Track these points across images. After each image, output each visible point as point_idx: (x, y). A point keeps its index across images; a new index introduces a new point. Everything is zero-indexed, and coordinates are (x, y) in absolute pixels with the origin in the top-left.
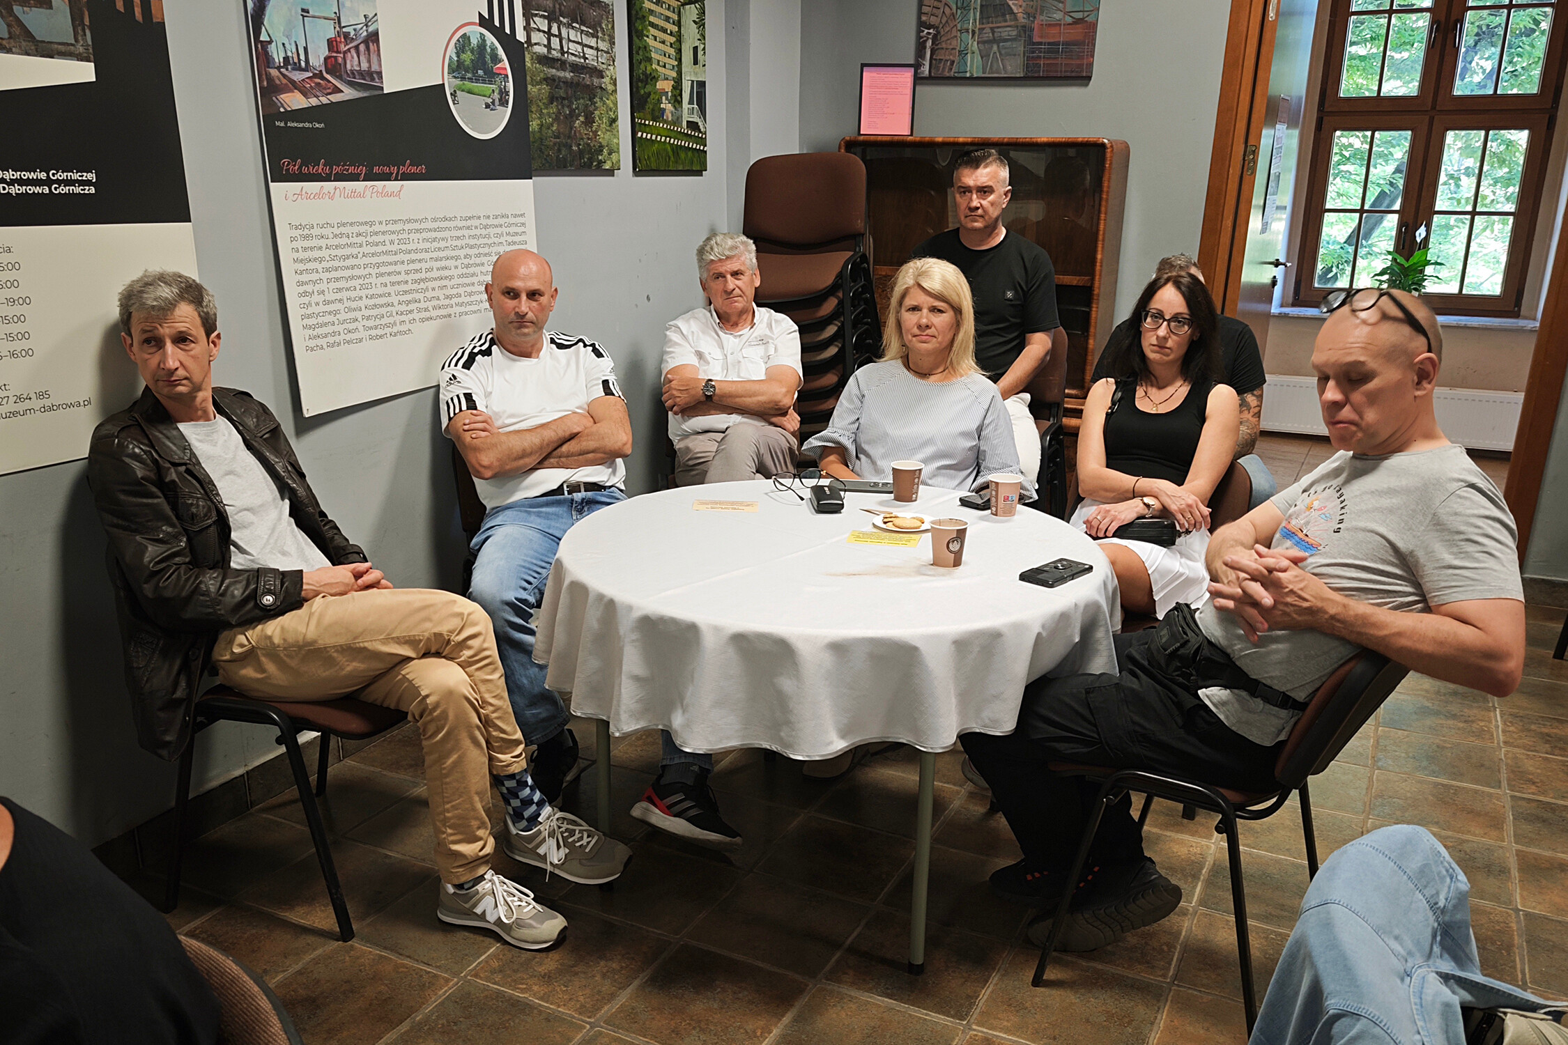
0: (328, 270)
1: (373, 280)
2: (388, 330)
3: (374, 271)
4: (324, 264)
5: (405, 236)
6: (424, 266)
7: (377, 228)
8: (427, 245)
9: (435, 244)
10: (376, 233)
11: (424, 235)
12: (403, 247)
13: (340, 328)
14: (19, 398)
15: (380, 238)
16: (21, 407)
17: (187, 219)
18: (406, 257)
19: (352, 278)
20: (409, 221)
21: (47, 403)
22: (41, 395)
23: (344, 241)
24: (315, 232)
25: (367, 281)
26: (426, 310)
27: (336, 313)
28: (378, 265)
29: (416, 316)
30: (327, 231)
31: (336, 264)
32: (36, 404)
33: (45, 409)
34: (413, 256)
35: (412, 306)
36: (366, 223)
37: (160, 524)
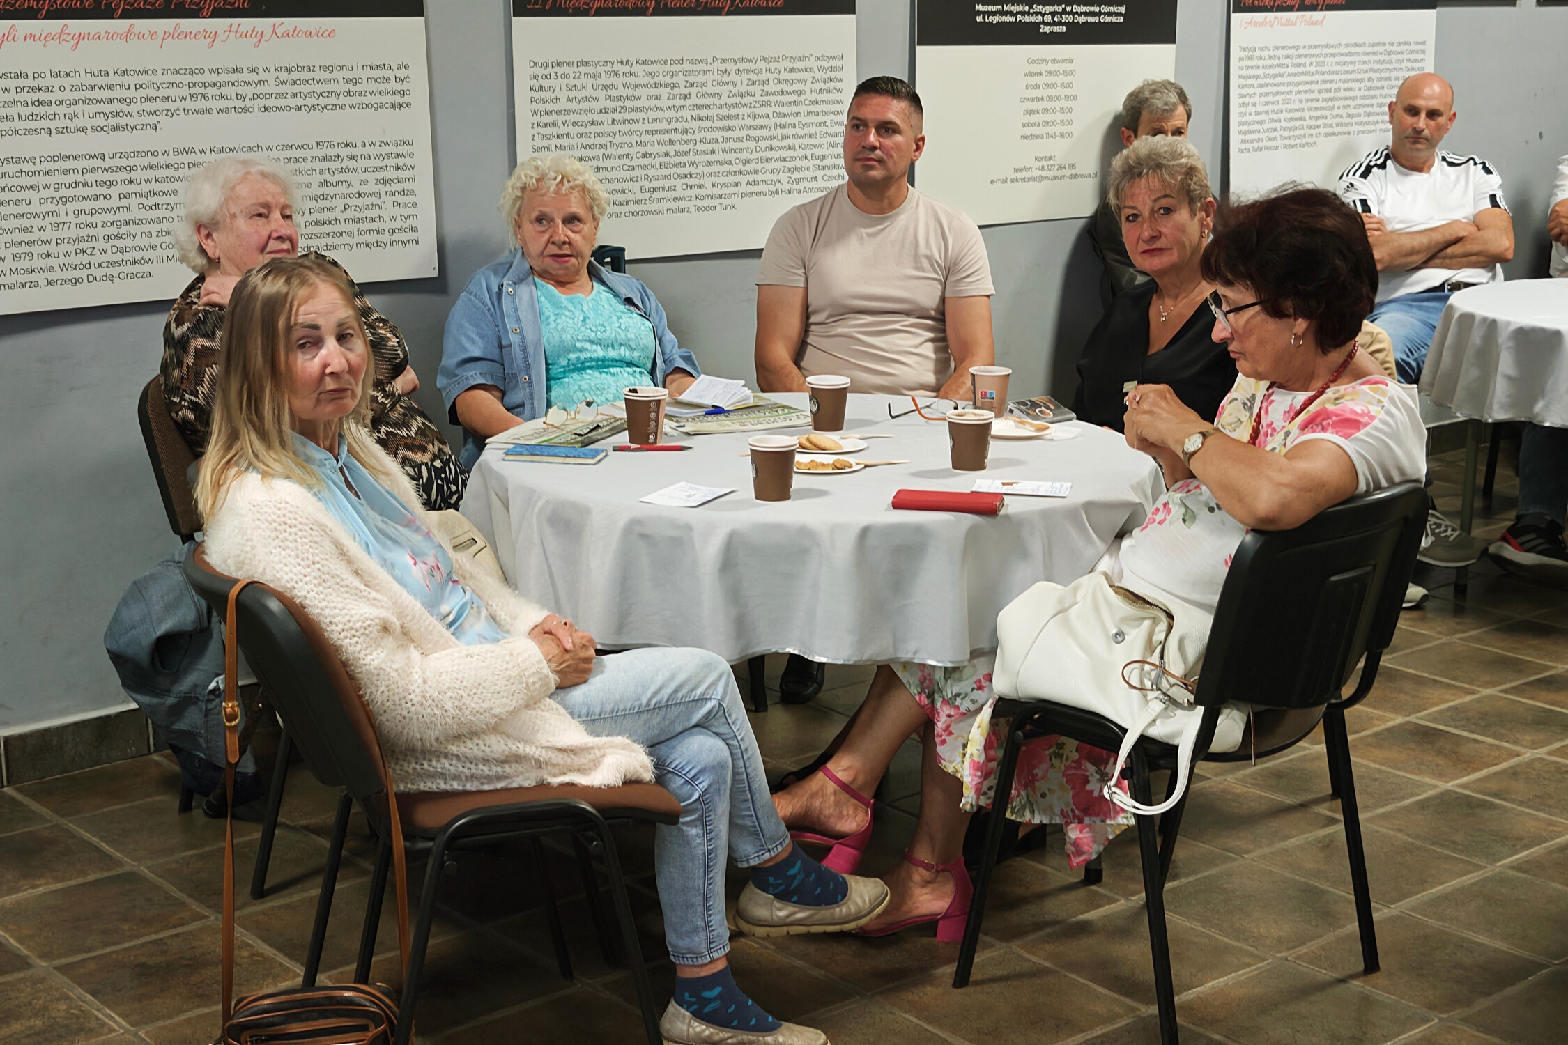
0: (1261, 86)
2: (1298, 141)
3: (1295, 89)
4: (1260, 81)
5: (1322, 59)
6: (1334, 86)
7: (1301, 51)
8: (1337, 68)
9: (1345, 68)
10: (1300, 56)
11: (1338, 59)
12: (1319, 69)
13: (1263, 136)
14: (1060, 167)
15: (1302, 60)
16: (1060, 173)
17: (1172, 41)
18: (1319, 78)
19: (1278, 93)
20: (1327, 46)
21: (1073, 172)
22: (1072, 166)
23: (1276, 62)
24: (1257, 53)
25: (1288, 97)
26: (1331, 126)
27: (1261, 122)
28: (1298, 84)
29: (1322, 130)
30: (1265, 54)
31: (1268, 81)
32: (1068, 172)
33: (1074, 177)
34: (1326, 77)
35: (1320, 122)
36: (1294, 47)
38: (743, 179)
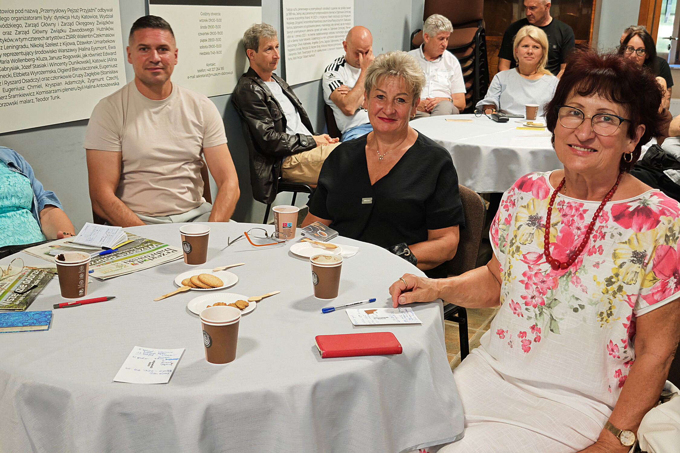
0: (295, 28)
1: (306, 33)
2: (309, 54)
3: (306, 29)
4: (294, 26)
5: (315, 15)
6: (320, 28)
7: (309, 11)
8: (321, 19)
9: (324, 19)
10: (308, 13)
11: (321, 15)
12: (315, 20)
13: (296, 52)
14: (218, 69)
15: (308, 15)
16: (217, 72)
17: (260, 5)
18: (314, 24)
19: (301, 31)
20: (317, 9)
21: (223, 71)
22: (222, 68)
23: (299, 16)
24: (293, 12)
25: (305, 33)
26: (319, 47)
27: (295, 45)
28: (308, 27)
29: (317, 49)
30: (295, 12)
31: (297, 25)
32: (221, 71)
33: (223, 74)
34: (318, 24)
35: (316, 45)
36: (305, 9)
37: (266, 117)
38: (63, 81)
